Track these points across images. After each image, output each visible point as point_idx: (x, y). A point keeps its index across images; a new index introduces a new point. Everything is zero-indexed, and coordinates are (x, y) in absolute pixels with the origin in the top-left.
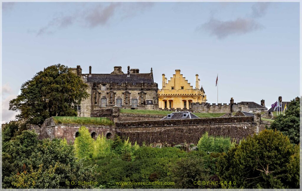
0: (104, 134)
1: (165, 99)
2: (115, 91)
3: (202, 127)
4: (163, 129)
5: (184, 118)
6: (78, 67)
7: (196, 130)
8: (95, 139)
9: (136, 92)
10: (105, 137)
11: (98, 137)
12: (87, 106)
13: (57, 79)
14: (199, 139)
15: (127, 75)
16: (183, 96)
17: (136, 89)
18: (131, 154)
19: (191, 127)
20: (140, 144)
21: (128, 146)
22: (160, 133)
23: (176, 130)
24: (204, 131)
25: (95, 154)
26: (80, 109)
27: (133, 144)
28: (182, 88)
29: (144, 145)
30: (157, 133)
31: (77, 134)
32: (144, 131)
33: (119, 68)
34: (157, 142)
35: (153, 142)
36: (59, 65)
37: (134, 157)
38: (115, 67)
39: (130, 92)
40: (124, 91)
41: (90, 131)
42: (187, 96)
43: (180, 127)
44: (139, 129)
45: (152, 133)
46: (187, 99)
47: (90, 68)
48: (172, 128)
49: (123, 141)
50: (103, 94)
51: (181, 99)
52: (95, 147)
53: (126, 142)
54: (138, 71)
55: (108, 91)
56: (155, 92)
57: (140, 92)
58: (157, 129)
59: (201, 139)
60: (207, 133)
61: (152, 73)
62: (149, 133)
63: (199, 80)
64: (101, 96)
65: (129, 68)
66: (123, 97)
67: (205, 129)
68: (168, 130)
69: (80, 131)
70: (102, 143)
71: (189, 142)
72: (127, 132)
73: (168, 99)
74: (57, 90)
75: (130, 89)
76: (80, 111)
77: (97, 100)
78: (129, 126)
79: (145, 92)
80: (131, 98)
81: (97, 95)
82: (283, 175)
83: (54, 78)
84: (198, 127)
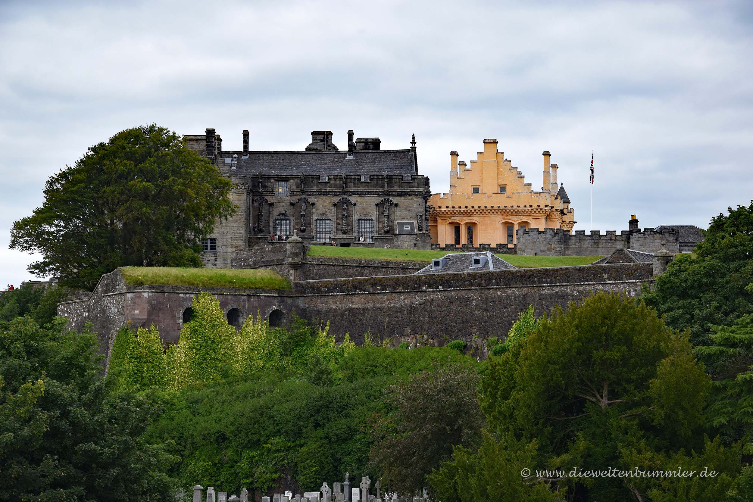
0: (263, 314)
1: (455, 219)
2: (312, 200)
3: (517, 292)
4: (418, 300)
5: (474, 268)
6: (210, 132)
7: (504, 302)
8: (239, 327)
10: (266, 323)
12: (234, 240)
14: (510, 325)
15: (344, 154)
16: (505, 212)
17: (370, 194)
18: (332, 366)
19: (490, 293)
20: (358, 340)
21: (327, 344)
22: (411, 310)
23: (451, 300)
24: (523, 307)
25: (238, 367)
26: (214, 247)
27: (339, 340)
28: (503, 189)
29: (368, 342)
30: (402, 309)
31: (189, 315)
32: (370, 305)
33: (327, 135)
34: (402, 335)
35: (391, 333)
36: (153, 127)
37: (340, 375)
38: (314, 134)
39: (353, 200)
40: (337, 199)
41: (223, 305)
42: (516, 212)
43: (463, 294)
44: (356, 298)
45: (389, 309)
46: (516, 221)
47: (246, 134)
48: (440, 295)
49: (314, 333)
50: (281, 207)
51: (498, 221)
52: (238, 348)
53: (322, 336)
54: (376, 143)
55: (294, 199)
56: (421, 200)
57: (379, 200)
58: (403, 300)
59: (515, 325)
60: (531, 310)
61: (414, 149)
62: (381, 309)
63: (555, 167)
64: (275, 213)
65: (351, 134)
66: (332, 213)
67: (525, 296)
68: (431, 302)
69: (195, 306)
70: (258, 339)
71: (485, 334)
72: (324, 307)
73: (463, 221)
74: (145, 196)
75: (353, 194)
76: (215, 254)
77: (263, 222)
78: (330, 290)
79: (394, 200)
80: (356, 217)
81: (265, 208)
82: (643, 409)
83: (137, 163)
84: (509, 291)
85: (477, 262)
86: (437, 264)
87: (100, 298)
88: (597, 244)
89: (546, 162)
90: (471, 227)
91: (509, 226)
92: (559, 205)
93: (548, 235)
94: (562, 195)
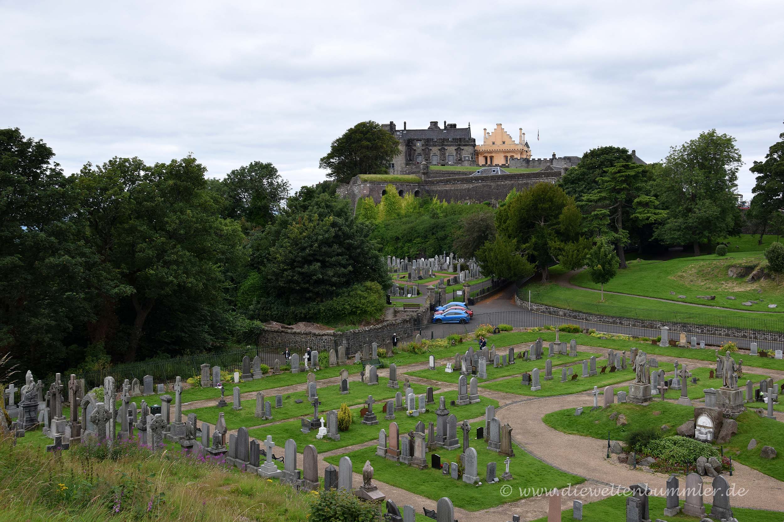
0: (412, 192)
1: (486, 155)
2: (430, 148)
3: (509, 183)
4: (471, 186)
5: (493, 174)
6: (392, 123)
7: (504, 186)
8: (403, 197)
9: (454, 148)
10: (413, 195)
11: (406, 196)
12: (401, 164)
13: (368, 136)
14: (507, 195)
15: (443, 130)
16: (505, 152)
17: (453, 145)
18: (438, 211)
19: (499, 183)
20: (448, 201)
21: (436, 203)
22: (469, 190)
23: (484, 186)
24: (511, 187)
25: (403, 212)
26: (393, 167)
27: (441, 202)
28: (504, 143)
29: (452, 202)
30: (465, 189)
31: (384, 192)
32: (453, 188)
33: (436, 123)
34: (465, 199)
35: (461, 199)
36: (370, 121)
37: (442, 215)
38: (431, 122)
39: (446, 148)
40: (440, 148)
41: (397, 189)
42: (509, 152)
43: (489, 184)
44: (447, 185)
45: (460, 190)
46: (509, 155)
47: (405, 123)
48: (480, 184)
49: (431, 199)
50: (419, 151)
51: (502, 155)
52: (403, 205)
53: (435, 200)
54: (455, 125)
55: (423, 148)
56: (472, 148)
57: (456, 148)
58: (466, 186)
59: (509, 195)
60: (515, 189)
61: (469, 128)
62: (457, 190)
63: (524, 134)
64: (416, 153)
65: (445, 122)
66: (438, 153)
67: (512, 184)
68: (477, 187)
69: (387, 189)
70: (410, 201)
71: (497, 199)
72: (435, 189)
73: (489, 155)
74: (367, 148)
75: (446, 145)
76: (394, 169)
77: (412, 157)
78: (437, 183)
79: (462, 148)
80: (447, 154)
81: (413, 151)
82: (557, 226)
83: (364, 135)
84: (506, 182)
85: (494, 171)
86: (478, 172)
87: (351, 187)
88: (540, 164)
89: (521, 132)
90: (492, 158)
91: (506, 157)
92: (526, 149)
93: (521, 161)
94: (527, 144)
